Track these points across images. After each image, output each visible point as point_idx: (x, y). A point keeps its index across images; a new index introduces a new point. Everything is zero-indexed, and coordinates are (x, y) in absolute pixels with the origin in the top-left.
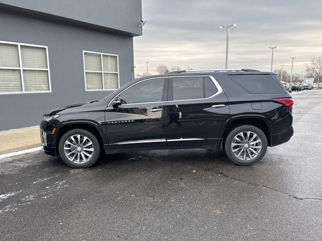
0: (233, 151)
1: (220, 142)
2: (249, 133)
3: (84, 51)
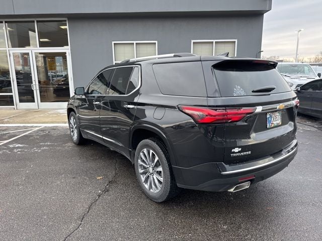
0: (140, 171)
3: (193, 41)
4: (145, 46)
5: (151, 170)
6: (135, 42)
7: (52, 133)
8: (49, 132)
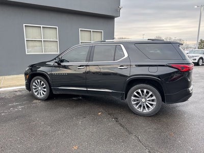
0: (133, 103)
1: (123, 95)
2: (145, 91)
4: (51, 29)
5: (143, 100)
6: (42, 26)
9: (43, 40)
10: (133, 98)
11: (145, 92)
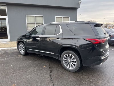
0: (64, 62)
3: (56, 16)
4: (39, 17)
5: (69, 61)
6: (35, 16)
7: (8, 51)
8: (6, 51)
9: (35, 23)
10: (64, 59)
11: (70, 56)
